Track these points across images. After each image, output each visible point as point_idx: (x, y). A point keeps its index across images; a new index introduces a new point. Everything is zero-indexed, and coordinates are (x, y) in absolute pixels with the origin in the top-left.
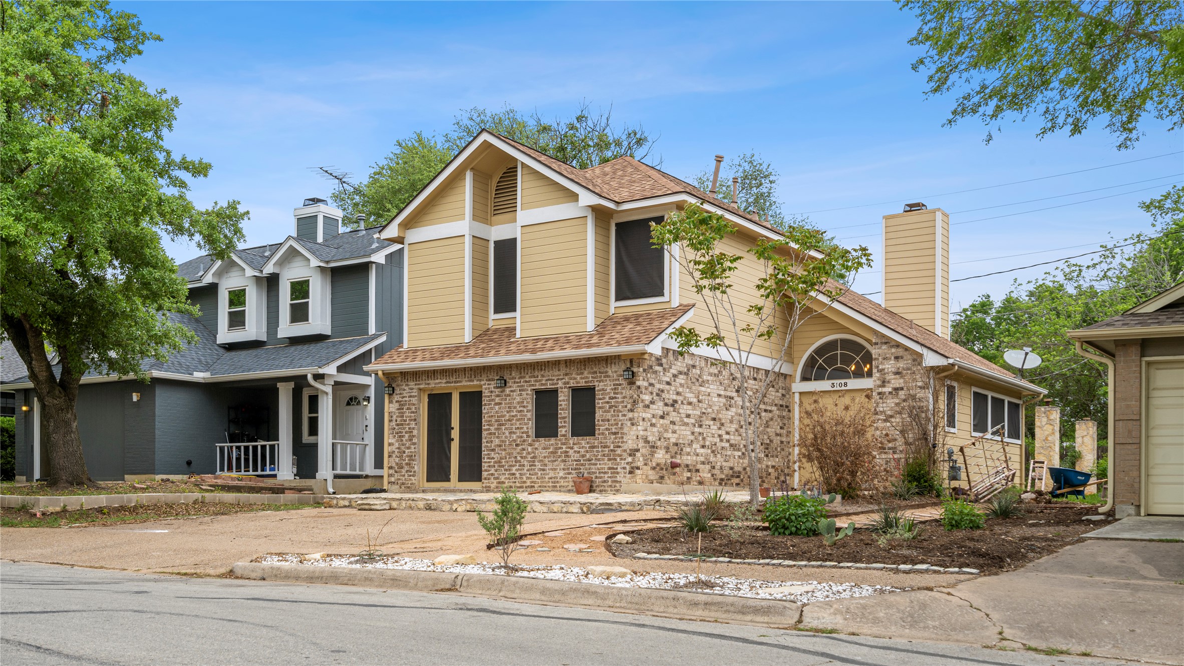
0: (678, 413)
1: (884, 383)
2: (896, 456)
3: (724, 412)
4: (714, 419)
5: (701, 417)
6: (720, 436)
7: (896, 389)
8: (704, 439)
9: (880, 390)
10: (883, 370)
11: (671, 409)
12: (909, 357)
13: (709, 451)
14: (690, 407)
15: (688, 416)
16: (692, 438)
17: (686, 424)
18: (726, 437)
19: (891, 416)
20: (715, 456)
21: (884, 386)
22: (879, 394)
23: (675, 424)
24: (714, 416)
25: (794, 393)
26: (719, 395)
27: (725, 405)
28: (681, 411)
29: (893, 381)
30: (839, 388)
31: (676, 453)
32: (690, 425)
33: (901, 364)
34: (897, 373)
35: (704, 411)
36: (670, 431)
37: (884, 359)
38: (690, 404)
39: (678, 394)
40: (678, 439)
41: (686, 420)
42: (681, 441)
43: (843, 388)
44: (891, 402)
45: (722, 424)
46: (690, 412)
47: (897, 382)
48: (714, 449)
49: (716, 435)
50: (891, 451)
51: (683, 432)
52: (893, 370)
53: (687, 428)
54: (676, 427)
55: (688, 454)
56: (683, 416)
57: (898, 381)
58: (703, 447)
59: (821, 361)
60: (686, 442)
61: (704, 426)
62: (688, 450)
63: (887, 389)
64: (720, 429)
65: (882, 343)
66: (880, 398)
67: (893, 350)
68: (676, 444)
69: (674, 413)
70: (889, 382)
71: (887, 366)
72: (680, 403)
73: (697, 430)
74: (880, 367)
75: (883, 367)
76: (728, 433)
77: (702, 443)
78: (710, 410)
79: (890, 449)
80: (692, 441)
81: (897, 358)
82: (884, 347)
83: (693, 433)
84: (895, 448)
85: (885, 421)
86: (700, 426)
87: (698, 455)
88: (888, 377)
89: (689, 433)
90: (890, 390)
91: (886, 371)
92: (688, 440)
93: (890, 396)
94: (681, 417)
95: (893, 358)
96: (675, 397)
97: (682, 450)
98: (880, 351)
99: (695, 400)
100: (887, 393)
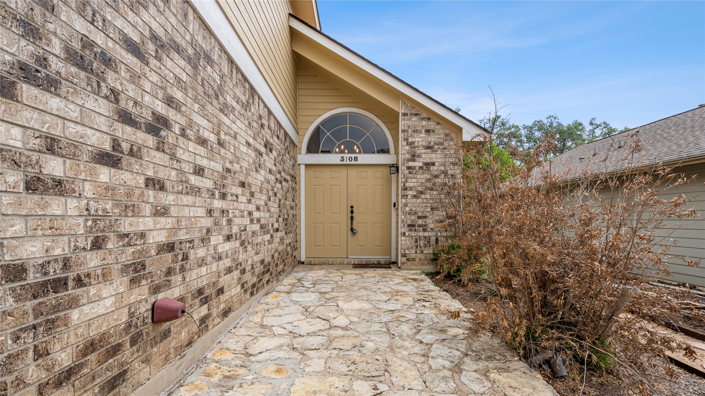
0: (173, 157)
1: (414, 157)
2: (426, 234)
3: (253, 174)
4: (243, 185)
5: (224, 178)
6: (250, 213)
7: (427, 164)
8: (229, 222)
9: (411, 164)
10: (413, 143)
11: (150, 140)
12: (441, 131)
13: (238, 244)
14: (201, 150)
15: (199, 171)
16: (207, 222)
17: (196, 191)
18: (256, 215)
19: (421, 193)
20: (245, 250)
21: (413, 160)
22: (409, 168)
23: (162, 188)
24: (242, 179)
25: (299, 165)
26: (248, 144)
27: (254, 163)
28: (179, 153)
29: (423, 156)
30: (348, 162)
31: (169, 272)
32: (205, 194)
33: (433, 139)
34: (429, 147)
35: (228, 165)
36: (147, 209)
37: (414, 131)
38: (203, 142)
39: (170, 101)
40: (174, 230)
41: (194, 180)
42: (183, 236)
43: (353, 162)
44: (422, 177)
45: (252, 194)
46: (204, 163)
47: (426, 157)
48: (243, 237)
49: (246, 213)
50: (421, 229)
51: (186, 212)
52: (424, 143)
53: (199, 201)
54: (168, 199)
55: (202, 263)
56: (188, 168)
57: (429, 156)
58: (228, 238)
59: (328, 134)
60: (197, 235)
61: (229, 197)
62: (201, 252)
63: (418, 164)
64: (249, 201)
65: (412, 114)
66: (410, 173)
67: (424, 123)
68: (170, 247)
69: (158, 155)
70: (419, 156)
71: (417, 139)
72: (177, 129)
73: (218, 204)
74: (410, 140)
75: (413, 140)
76: (258, 209)
77: (226, 232)
78: (236, 167)
79: (420, 226)
80: (208, 231)
81: (428, 131)
82: (414, 119)
83: (210, 212)
84: (426, 225)
85: (415, 197)
86: (223, 196)
87: (220, 258)
88: (418, 151)
89: (201, 212)
90: (420, 164)
91: (416, 144)
92: (201, 230)
93: (421, 171)
94: (180, 171)
95: (423, 131)
96: (161, 108)
97: (186, 258)
98: (410, 123)
99: (212, 138)
100: (417, 169)
